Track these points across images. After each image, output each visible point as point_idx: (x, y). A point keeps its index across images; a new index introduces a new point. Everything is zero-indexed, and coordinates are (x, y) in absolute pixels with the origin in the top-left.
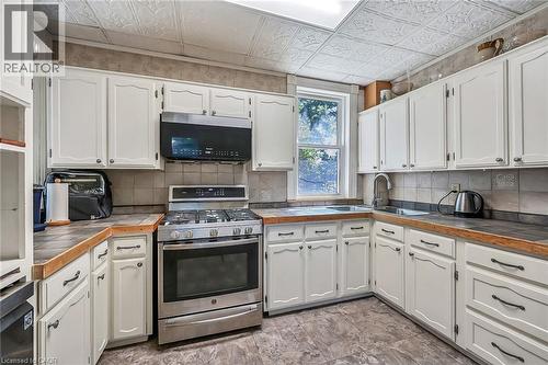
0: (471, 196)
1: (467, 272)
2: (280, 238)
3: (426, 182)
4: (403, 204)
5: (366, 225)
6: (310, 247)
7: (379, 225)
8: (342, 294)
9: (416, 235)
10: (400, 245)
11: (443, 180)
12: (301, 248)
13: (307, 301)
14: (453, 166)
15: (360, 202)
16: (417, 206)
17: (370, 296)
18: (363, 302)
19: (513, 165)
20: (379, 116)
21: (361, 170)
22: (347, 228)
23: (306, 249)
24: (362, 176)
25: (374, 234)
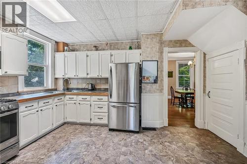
0: (92, 84)
1: (93, 103)
2: (26, 109)
3: (80, 81)
4: (73, 89)
5: (62, 97)
6: (41, 110)
7: (67, 97)
8: (55, 126)
9: (80, 97)
10: (75, 102)
11: (85, 80)
12: (38, 111)
13: (40, 135)
14: (89, 77)
15: (56, 90)
16: (78, 89)
17: (64, 124)
18: (62, 127)
19: (100, 77)
20: (65, 57)
21: (56, 77)
22: (56, 99)
23: (40, 111)
24: (56, 79)
25: (65, 101)
